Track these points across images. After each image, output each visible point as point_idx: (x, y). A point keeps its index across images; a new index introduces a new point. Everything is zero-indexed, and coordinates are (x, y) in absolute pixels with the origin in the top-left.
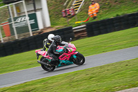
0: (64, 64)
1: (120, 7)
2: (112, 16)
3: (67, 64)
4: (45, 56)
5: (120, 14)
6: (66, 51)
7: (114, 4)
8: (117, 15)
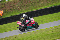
0: (29, 28)
1: (12, 12)
2: (9, 16)
3: (31, 28)
4: (21, 25)
5: (12, 15)
6: (30, 22)
7: (9, 11)
8: (11, 16)
